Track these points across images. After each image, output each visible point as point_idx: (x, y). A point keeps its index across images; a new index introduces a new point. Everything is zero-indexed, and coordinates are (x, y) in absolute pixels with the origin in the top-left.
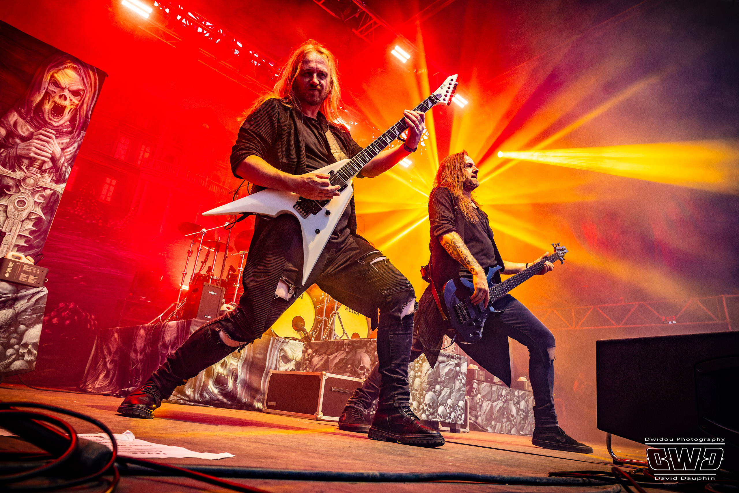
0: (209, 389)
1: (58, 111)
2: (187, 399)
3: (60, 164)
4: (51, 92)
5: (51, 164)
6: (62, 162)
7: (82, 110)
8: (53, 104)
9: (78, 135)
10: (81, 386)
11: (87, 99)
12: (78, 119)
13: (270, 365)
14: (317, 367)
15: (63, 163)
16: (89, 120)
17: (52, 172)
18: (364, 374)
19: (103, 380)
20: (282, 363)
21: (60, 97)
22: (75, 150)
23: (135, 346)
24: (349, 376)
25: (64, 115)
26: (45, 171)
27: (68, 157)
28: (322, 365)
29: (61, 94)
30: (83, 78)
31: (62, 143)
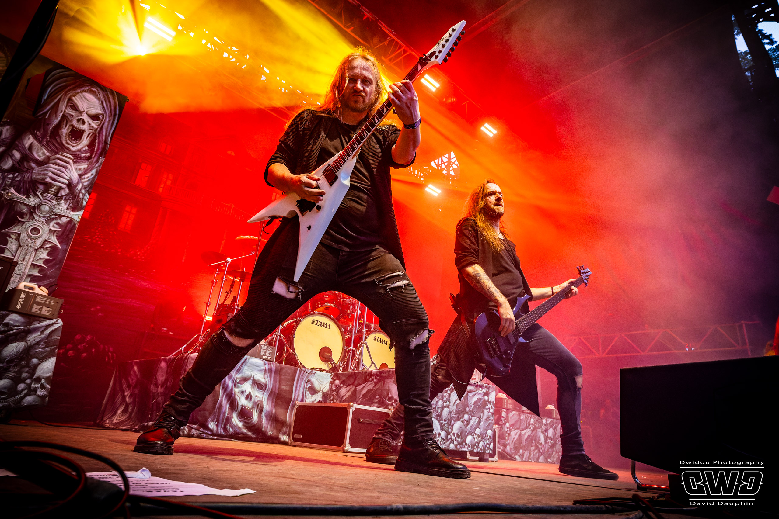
0: (233, 423)
1: (76, 135)
2: (210, 433)
3: (77, 191)
4: (68, 115)
5: (67, 191)
6: (79, 189)
7: (101, 135)
8: (71, 127)
9: (97, 161)
10: (98, 421)
11: (106, 124)
12: (97, 144)
13: (296, 397)
14: (345, 398)
15: (81, 189)
16: (109, 146)
17: (69, 199)
18: (392, 405)
19: (122, 415)
20: (308, 394)
21: (79, 120)
22: (93, 176)
23: (156, 379)
24: (377, 407)
25: (82, 140)
26: (61, 197)
27: (86, 184)
28: (350, 396)
29: (79, 118)
30: (102, 102)
31: (80, 169)
